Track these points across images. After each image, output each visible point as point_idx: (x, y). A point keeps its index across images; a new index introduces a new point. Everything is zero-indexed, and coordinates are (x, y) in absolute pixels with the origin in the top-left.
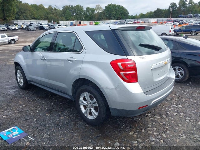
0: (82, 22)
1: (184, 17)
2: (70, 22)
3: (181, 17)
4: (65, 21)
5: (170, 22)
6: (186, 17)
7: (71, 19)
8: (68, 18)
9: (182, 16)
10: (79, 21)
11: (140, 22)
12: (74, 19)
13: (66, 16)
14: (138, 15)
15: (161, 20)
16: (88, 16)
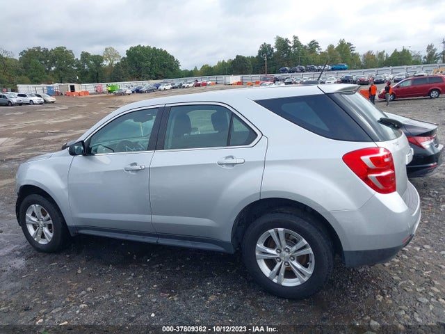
0: (76, 86)
1: (290, 72)
2: (45, 88)
3: (284, 71)
4: (32, 86)
5: (267, 81)
6: (293, 72)
7: (44, 79)
8: (37, 78)
9: (286, 70)
10: (69, 85)
11: (208, 83)
12: (53, 79)
13: (31, 74)
14: (199, 69)
15: (249, 78)
16: (87, 72)
